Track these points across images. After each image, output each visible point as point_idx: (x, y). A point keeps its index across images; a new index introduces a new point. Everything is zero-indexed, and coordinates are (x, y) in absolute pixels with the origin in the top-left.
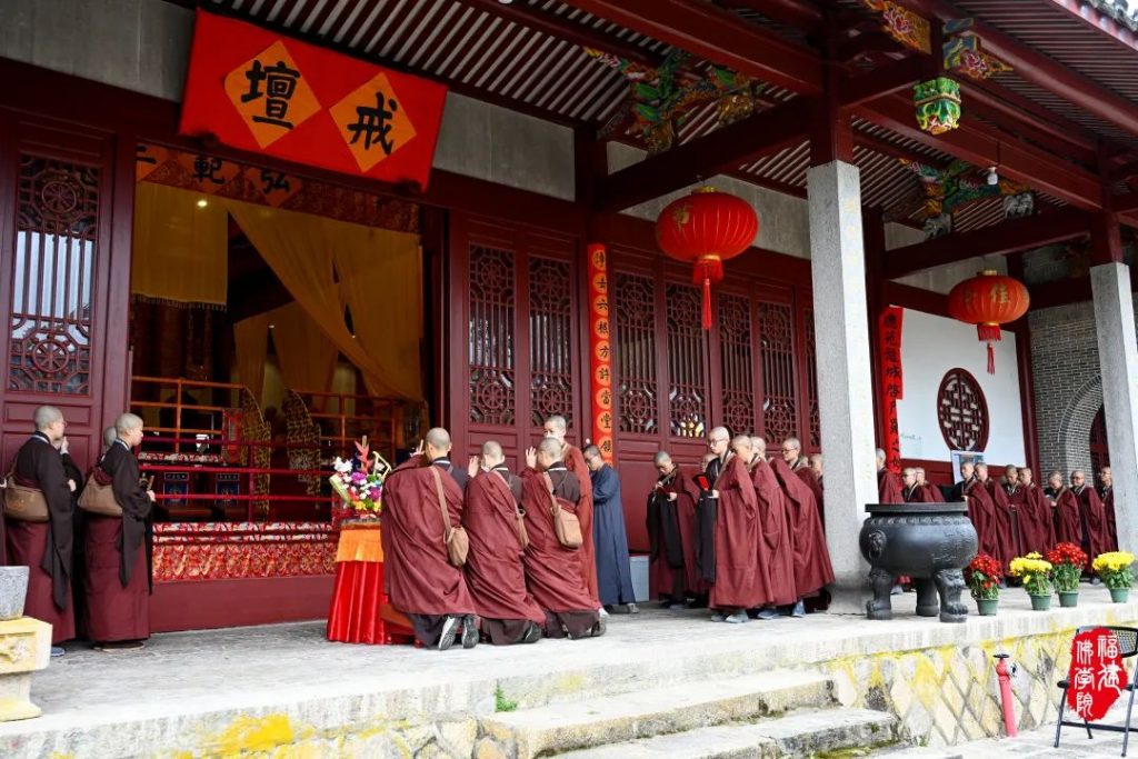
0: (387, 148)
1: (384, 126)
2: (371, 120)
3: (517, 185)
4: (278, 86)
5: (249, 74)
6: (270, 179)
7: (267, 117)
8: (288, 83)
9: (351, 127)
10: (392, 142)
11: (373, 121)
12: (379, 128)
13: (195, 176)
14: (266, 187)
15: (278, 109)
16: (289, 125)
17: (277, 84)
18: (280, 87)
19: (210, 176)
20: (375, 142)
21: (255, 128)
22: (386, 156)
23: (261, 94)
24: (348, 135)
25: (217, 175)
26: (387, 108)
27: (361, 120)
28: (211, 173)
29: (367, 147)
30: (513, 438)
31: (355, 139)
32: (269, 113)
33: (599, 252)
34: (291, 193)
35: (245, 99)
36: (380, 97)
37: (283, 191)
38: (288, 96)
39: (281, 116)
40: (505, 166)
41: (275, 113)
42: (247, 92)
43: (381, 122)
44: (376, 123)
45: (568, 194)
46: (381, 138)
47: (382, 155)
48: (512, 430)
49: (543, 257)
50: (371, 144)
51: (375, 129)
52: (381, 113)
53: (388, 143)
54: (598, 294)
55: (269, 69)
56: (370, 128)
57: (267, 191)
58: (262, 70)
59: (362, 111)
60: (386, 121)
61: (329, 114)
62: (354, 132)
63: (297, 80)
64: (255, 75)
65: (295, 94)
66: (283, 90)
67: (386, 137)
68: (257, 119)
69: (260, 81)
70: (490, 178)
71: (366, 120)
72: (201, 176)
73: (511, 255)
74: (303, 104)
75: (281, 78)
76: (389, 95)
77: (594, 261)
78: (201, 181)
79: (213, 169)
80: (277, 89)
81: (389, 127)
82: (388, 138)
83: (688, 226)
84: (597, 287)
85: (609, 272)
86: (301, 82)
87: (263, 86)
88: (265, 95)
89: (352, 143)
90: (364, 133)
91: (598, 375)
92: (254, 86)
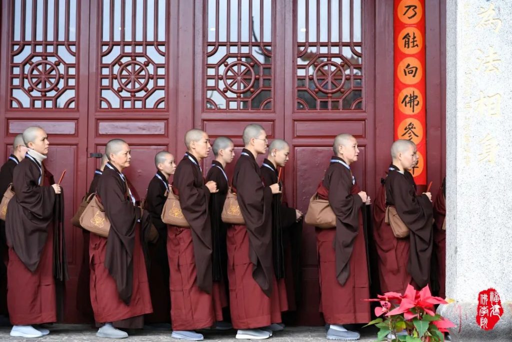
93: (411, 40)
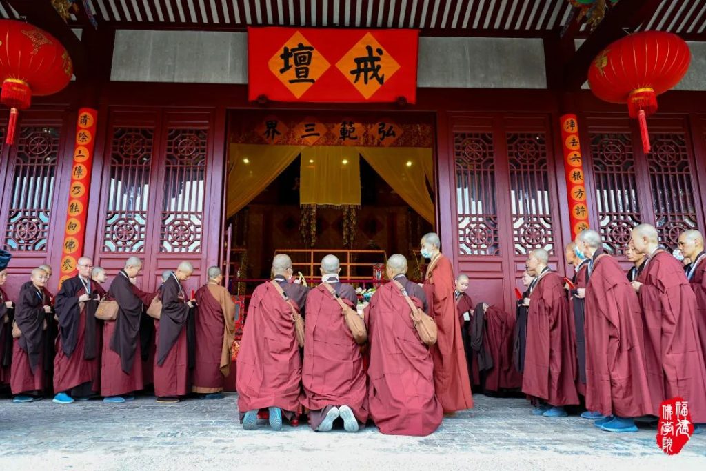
0: (381, 80)
1: (376, 66)
2: (366, 65)
3: (493, 86)
4: (300, 59)
5: (282, 56)
6: (384, 132)
7: (297, 79)
8: (307, 55)
9: (352, 73)
10: (383, 76)
11: (367, 65)
12: (373, 69)
13: (340, 138)
14: (381, 137)
15: (303, 72)
16: (312, 81)
17: (300, 58)
18: (302, 59)
19: (349, 137)
20: (371, 78)
21: (291, 87)
22: (381, 85)
23: (291, 66)
24: (352, 78)
25: (353, 135)
26: (375, 54)
27: (359, 66)
28: (349, 135)
29: (366, 82)
30: (499, 265)
31: (357, 79)
32: (298, 76)
33: (569, 120)
34: (397, 137)
35: (282, 71)
36: (369, 49)
37: (392, 137)
38: (309, 63)
39: (306, 76)
40: (482, 75)
41: (302, 76)
42: (283, 67)
43: (373, 65)
44: (369, 66)
45: (540, 83)
46: (375, 75)
47: (378, 85)
48: (498, 259)
49: (519, 132)
50: (369, 81)
51: (370, 70)
52: (372, 59)
53: (380, 76)
54: (570, 151)
55: (293, 50)
56: (366, 70)
57: (382, 139)
58: (290, 51)
59: (358, 61)
60: (376, 63)
61: (336, 68)
62: (355, 75)
63: (312, 52)
64: (286, 56)
65: (313, 61)
66: (304, 60)
67: (378, 73)
68: (291, 82)
69: (290, 59)
70: (469, 86)
71: (362, 65)
72: (344, 138)
73: (490, 135)
74: (318, 66)
75: (302, 53)
76: (375, 45)
77: (565, 128)
78: (344, 140)
79: (350, 132)
80: (300, 61)
81: (379, 67)
82: (380, 74)
83: (608, 67)
84: (570, 146)
85: (581, 133)
86: (315, 53)
87: (291, 61)
88: (294, 66)
89: (355, 82)
90: (362, 74)
91: (575, 212)
92: (286, 62)
93: (74, 207)
